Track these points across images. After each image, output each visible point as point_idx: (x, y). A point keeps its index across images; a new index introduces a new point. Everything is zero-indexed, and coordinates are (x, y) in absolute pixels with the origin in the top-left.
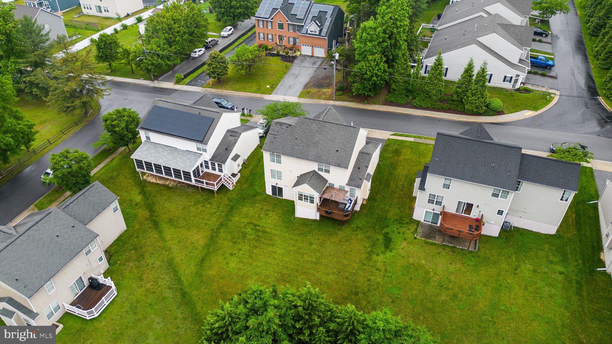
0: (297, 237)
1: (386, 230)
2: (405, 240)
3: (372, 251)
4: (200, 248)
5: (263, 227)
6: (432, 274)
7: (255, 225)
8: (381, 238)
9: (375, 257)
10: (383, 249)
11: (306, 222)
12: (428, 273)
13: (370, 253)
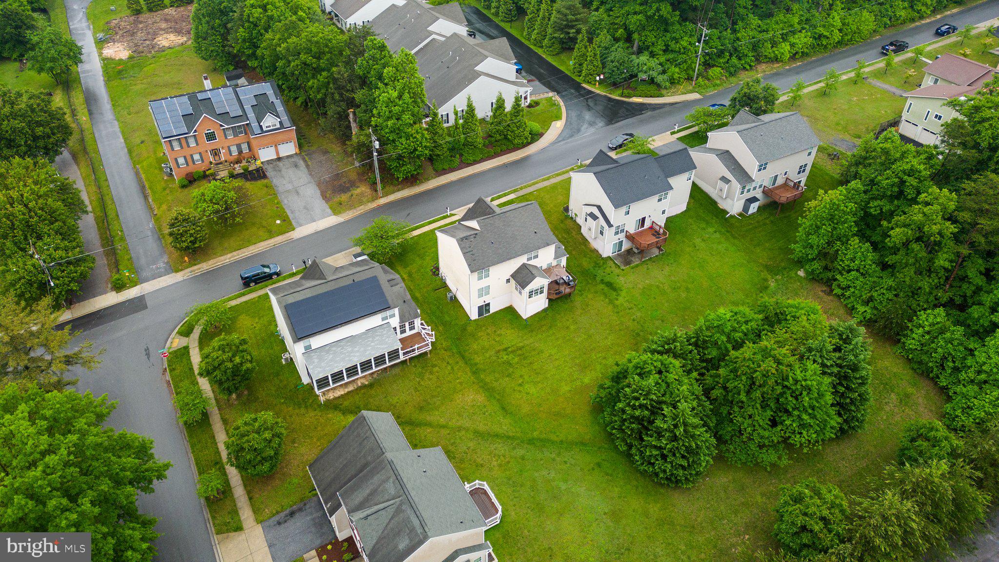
0: (551, 332)
1: (598, 279)
2: (618, 276)
3: (610, 300)
4: (486, 403)
5: (513, 346)
6: (661, 286)
7: (506, 349)
8: (602, 286)
9: (617, 303)
10: (615, 293)
11: (540, 316)
12: (658, 287)
13: (611, 302)
